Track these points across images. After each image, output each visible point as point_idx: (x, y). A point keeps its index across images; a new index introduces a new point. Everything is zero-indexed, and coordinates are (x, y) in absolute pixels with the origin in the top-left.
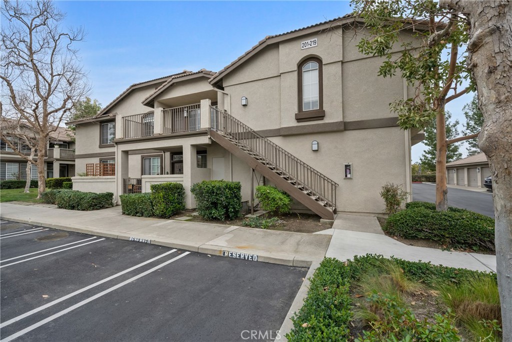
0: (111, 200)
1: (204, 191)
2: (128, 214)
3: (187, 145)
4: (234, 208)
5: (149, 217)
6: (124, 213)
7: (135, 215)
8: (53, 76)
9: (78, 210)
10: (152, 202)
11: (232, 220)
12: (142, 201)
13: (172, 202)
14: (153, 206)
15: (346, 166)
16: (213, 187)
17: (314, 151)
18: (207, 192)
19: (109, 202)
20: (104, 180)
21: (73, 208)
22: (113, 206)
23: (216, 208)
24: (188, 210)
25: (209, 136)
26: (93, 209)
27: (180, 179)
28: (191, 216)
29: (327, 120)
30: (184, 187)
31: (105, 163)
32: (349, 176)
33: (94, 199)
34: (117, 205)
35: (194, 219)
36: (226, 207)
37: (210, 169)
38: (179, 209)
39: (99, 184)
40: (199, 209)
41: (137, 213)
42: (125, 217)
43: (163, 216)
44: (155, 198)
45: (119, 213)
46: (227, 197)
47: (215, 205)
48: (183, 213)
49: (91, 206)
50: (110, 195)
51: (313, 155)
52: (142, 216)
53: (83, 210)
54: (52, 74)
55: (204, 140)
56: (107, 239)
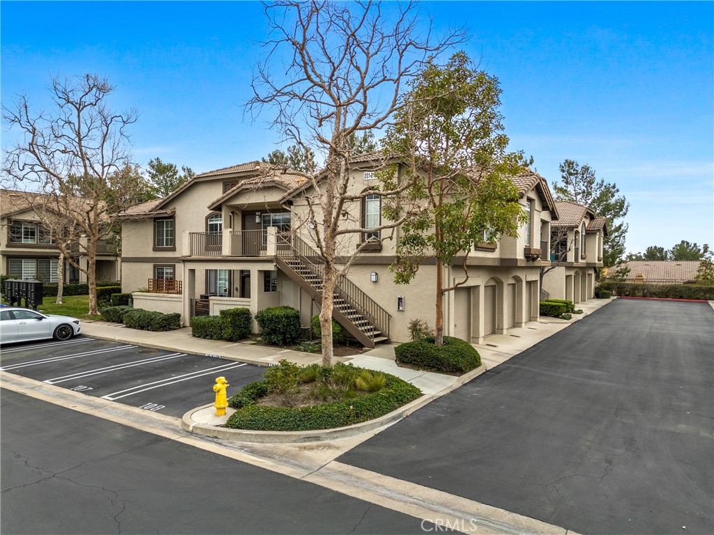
0: (179, 321)
1: (265, 319)
2: (199, 337)
3: (254, 270)
4: (291, 335)
5: (218, 340)
6: (194, 336)
7: (205, 338)
8: (104, 167)
9: (148, 330)
10: (220, 327)
11: (290, 345)
12: (212, 325)
13: (239, 327)
14: (221, 330)
15: (400, 299)
16: (273, 315)
17: (374, 282)
18: (268, 320)
19: (178, 323)
20: (169, 299)
21: (142, 328)
22: (180, 328)
23: (275, 334)
24: (254, 335)
25: (275, 264)
26: (163, 330)
27: (247, 303)
28: (256, 341)
29: (384, 254)
30: (251, 311)
31: (160, 271)
32: (401, 308)
33: (163, 320)
34: (184, 327)
35: (258, 343)
36: (284, 333)
37: (279, 292)
38: (245, 333)
39: (164, 303)
40: (261, 335)
41: (207, 336)
42: (195, 339)
43: (230, 340)
44: (223, 323)
45: (189, 335)
46: (284, 325)
47: (274, 331)
48: (249, 338)
49: (161, 327)
50: (178, 316)
51: (372, 286)
52: (212, 338)
53: (153, 331)
54: (102, 165)
55: (270, 267)
56: (189, 355)
